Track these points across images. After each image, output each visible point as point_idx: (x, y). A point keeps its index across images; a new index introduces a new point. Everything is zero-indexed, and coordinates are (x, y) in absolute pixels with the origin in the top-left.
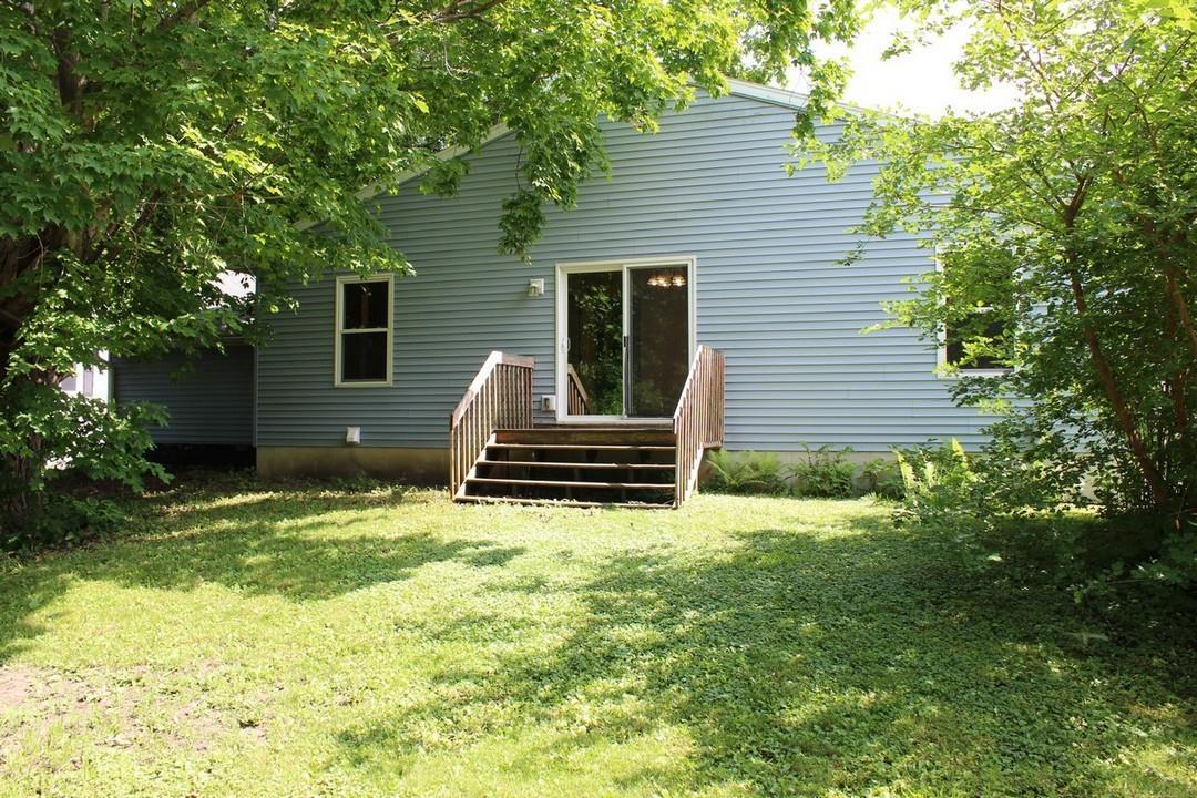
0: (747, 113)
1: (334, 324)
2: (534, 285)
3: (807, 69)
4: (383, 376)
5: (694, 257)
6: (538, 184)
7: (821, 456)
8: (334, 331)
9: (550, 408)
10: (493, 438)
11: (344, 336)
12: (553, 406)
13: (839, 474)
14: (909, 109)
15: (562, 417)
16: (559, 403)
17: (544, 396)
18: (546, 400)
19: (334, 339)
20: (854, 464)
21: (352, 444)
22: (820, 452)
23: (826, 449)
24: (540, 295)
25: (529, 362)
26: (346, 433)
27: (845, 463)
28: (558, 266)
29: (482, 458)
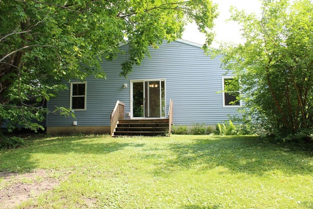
0: (178, 45)
1: (70, 94)
2: (125, 85)
3: (205, 34)
4: (83, 108)
5: (165, 79)
6: (136, 59)
7: (197, 126)
8: (70, 96)
9: (129, 116)
10: (118, 122)
11: (73, 97)
12: (129, 115)
13: (202, 130)
14: (234, 43)
15: (132, 118)
16: (131, 114)
17: (127, 113)
18: (128, 113)
19: (70, 98)
20: (205, 127)
21: (75, 126)
22: (197, 125)
23: (198, 124)
24: (126, 87)
25: (123, 104)
26: (73, 123)
27: (203, 127)
28: (131, 80)
29: (116, 127)
